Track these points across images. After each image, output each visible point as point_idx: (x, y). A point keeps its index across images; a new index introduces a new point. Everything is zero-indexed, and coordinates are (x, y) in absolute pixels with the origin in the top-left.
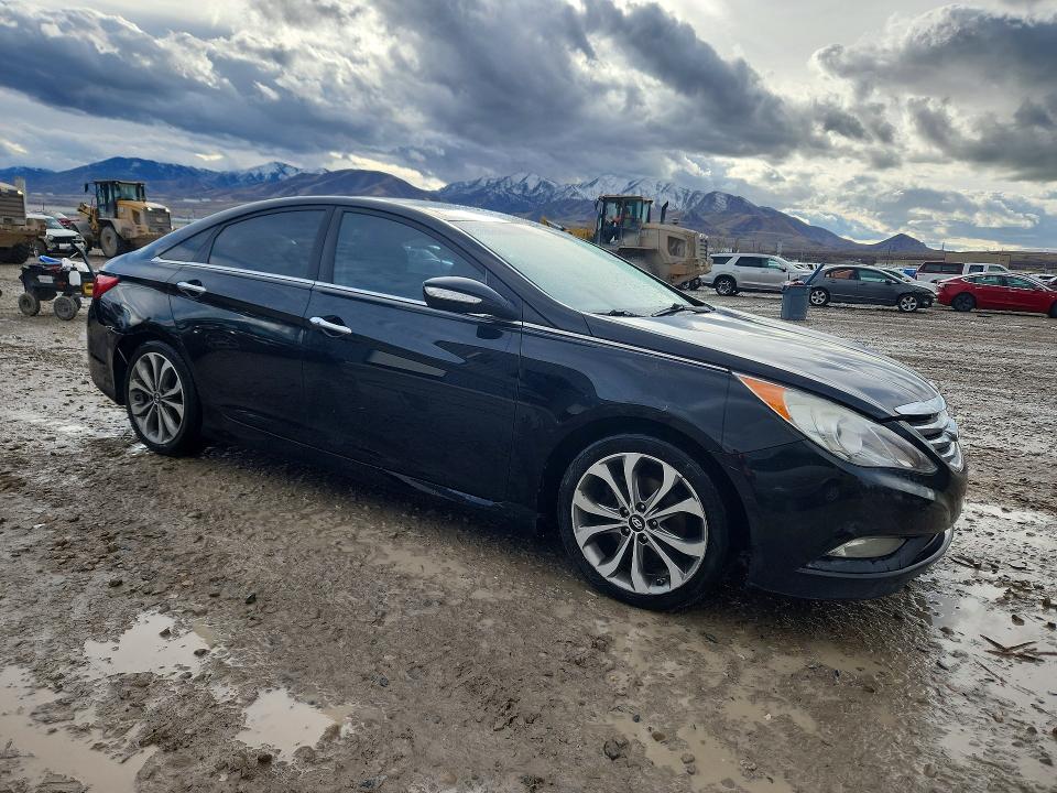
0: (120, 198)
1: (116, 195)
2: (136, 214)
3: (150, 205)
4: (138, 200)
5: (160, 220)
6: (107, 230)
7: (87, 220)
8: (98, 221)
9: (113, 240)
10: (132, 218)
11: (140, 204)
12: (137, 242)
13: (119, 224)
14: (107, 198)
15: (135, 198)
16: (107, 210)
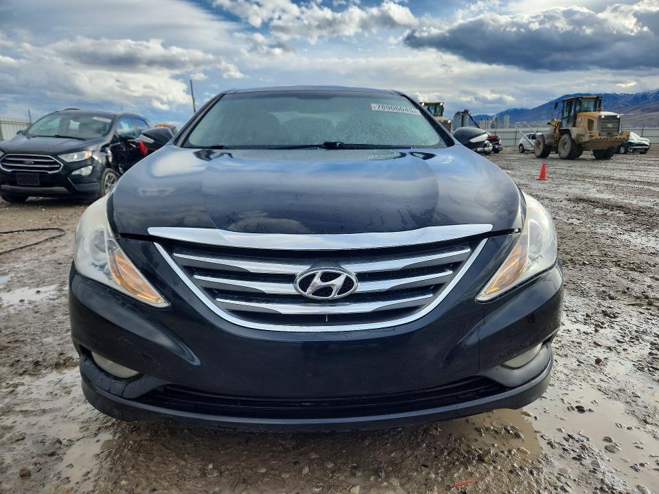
0: (580, 111)
1: (578, 108)
2: (591, 122)
3: (604, 114)
4: (595, 110)
5: (610, 125)
6: (565, 137)
7: (552, 130)
8: (560, 131)
9: (568, 146)
10: (586, 126)
11: (597, 114)
12: (587, 145)
13: (575, 131)
14: (570, 112)
15: (592, 109)
16: (568, 122)
